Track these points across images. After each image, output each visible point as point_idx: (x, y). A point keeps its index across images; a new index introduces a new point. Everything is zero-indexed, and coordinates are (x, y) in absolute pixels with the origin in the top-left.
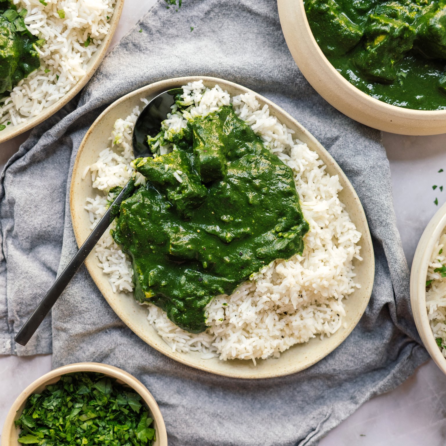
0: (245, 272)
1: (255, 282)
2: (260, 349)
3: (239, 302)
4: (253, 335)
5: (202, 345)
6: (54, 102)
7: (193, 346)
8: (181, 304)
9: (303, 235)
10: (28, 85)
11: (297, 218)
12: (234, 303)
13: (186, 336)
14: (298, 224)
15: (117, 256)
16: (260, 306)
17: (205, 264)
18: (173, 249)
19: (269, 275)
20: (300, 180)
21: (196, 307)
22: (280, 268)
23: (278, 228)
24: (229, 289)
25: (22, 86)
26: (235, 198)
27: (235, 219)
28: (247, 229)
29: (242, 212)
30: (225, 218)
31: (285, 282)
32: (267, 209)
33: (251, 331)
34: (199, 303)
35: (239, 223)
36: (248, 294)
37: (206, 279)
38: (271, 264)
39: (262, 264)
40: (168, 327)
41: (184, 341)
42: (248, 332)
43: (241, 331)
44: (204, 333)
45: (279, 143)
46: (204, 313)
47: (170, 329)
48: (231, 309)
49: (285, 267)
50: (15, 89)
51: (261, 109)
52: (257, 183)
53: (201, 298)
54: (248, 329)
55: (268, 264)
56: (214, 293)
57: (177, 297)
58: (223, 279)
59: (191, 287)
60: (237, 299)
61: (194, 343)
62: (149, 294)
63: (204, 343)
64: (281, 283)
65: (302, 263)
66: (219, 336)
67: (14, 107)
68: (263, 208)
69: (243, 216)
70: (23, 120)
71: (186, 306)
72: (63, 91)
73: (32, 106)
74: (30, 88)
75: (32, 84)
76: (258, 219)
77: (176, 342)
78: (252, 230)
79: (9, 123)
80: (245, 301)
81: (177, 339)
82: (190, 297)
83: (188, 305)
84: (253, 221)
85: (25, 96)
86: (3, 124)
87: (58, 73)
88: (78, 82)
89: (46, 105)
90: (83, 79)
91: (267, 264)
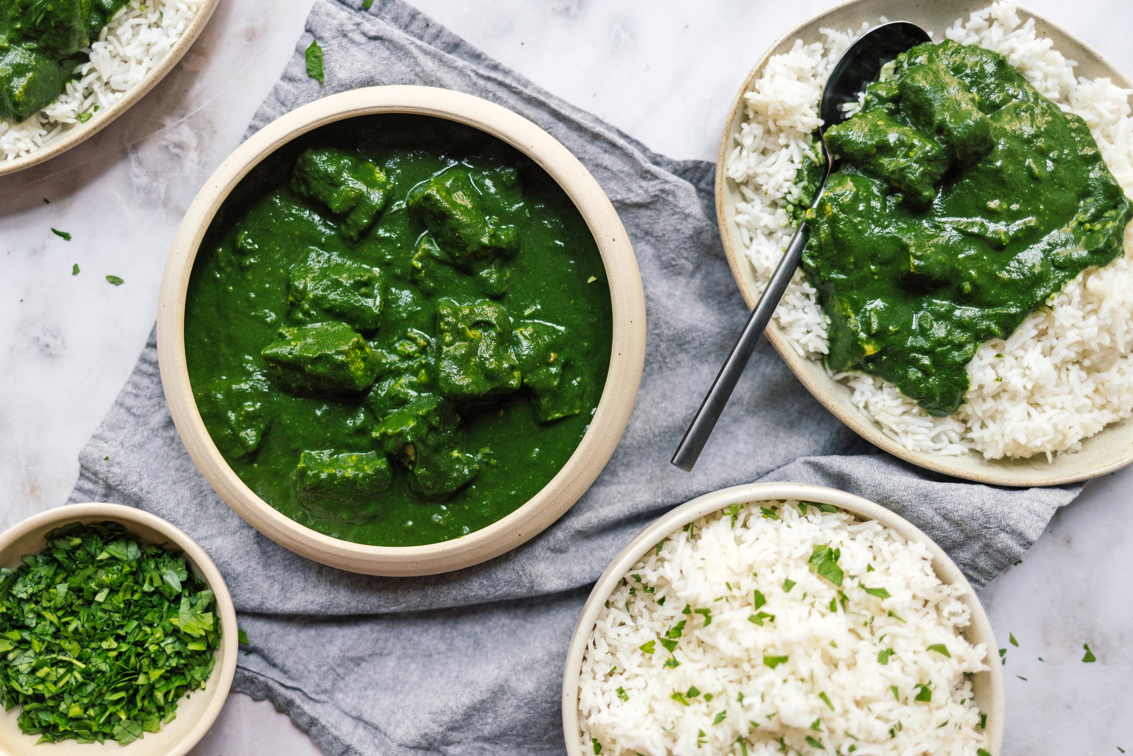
0: (1040, 293)
1: (1053, 309)
2: (1063, 429)
3: (1020, 353)
4: (1045, 408)
5: (949, 439)
6: (162, 53)
7: (935, 440)
8: (926, 360)
9: (1124, 225)
10: (116, 36)
11: (1114, 195)
12: (1011, 354)
13: (927, 420)
14: (1116, 207)
15: (799, 294)
16: (1060, 354)
17: (967, 286)
18: (916, 262)
19: (1076, 297)
20: (1102, 139)
21: (952, 364)
22: (1093, 282)
23: (1080, 217)
24: (1009, 326)
25: (106, 39)
26: (1011, 169)
27: (1009, 205)
28: (1031, 220)
29: (1022, 193)
30: (993, 204)
31: (1106, 306)
32: (1061, 186)
33: (1042, 403)
34: (957, 356)
35: (1018, 211)
36: (1037, 338)
37: (968, 312)
38: (1080, 277)
39: (1065, 277)
40: (898, 407)
41: (925, 432)
42: (1038, 405)
43: (1025, 405)
44: (954, 415)
45: (1054, 82)
46: (966, 372)
47: (903, 409)
48: (1006, 365)
49: (1101, 279)
50: (94, 46)
51: (1022, 26)
52: (1040, 143)
53: (960, 346)
54: (1037, 398)
55: (1074, 277)
56: (982, 336)
57: (918, 350)
58: (999, 310)
59: (940, 331)
60: (1017, 345)
61: (937, 435)
62: (870, 349)
63: (953, 435)
64: (1098, 309)
65: (1127, 271)
66: (979, 419)
67: (99, 79)
68: (1055, 184)
69: (1024, 201)
70: (118, 95)
71: (935, 363)
72: (173, 32)
73: (128, 70)
74: (120, 42)
75: (123, 34)
76: (1048, 203)
77: (910, 434)
78: (1041, 223)
79: (96, 108)
80: (1030, 349)
81: (911, 428)
82: (944, 346)
83: (939, 362)
84: (1041, 207)
85: (115, 57)
86: (89, 112)
87: (161, 8)
88: (196, 13)
89: (151, 64)
90: (203, 6)
91: (1072, 276)
